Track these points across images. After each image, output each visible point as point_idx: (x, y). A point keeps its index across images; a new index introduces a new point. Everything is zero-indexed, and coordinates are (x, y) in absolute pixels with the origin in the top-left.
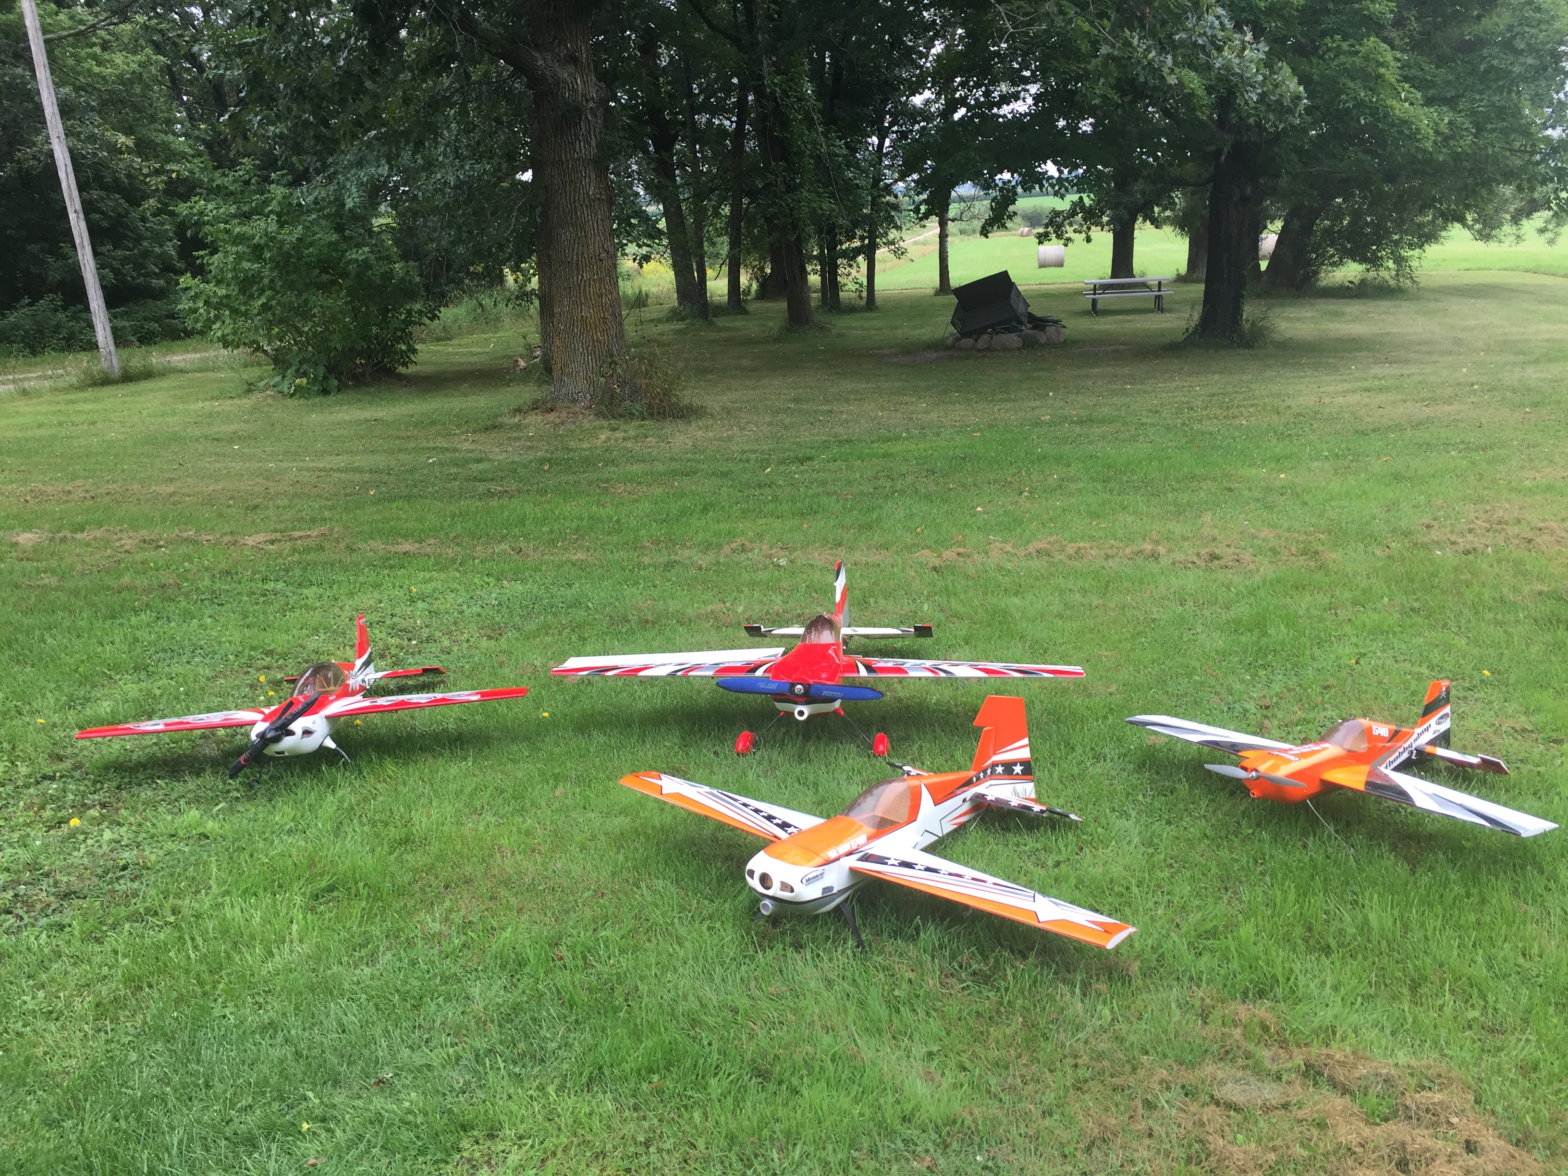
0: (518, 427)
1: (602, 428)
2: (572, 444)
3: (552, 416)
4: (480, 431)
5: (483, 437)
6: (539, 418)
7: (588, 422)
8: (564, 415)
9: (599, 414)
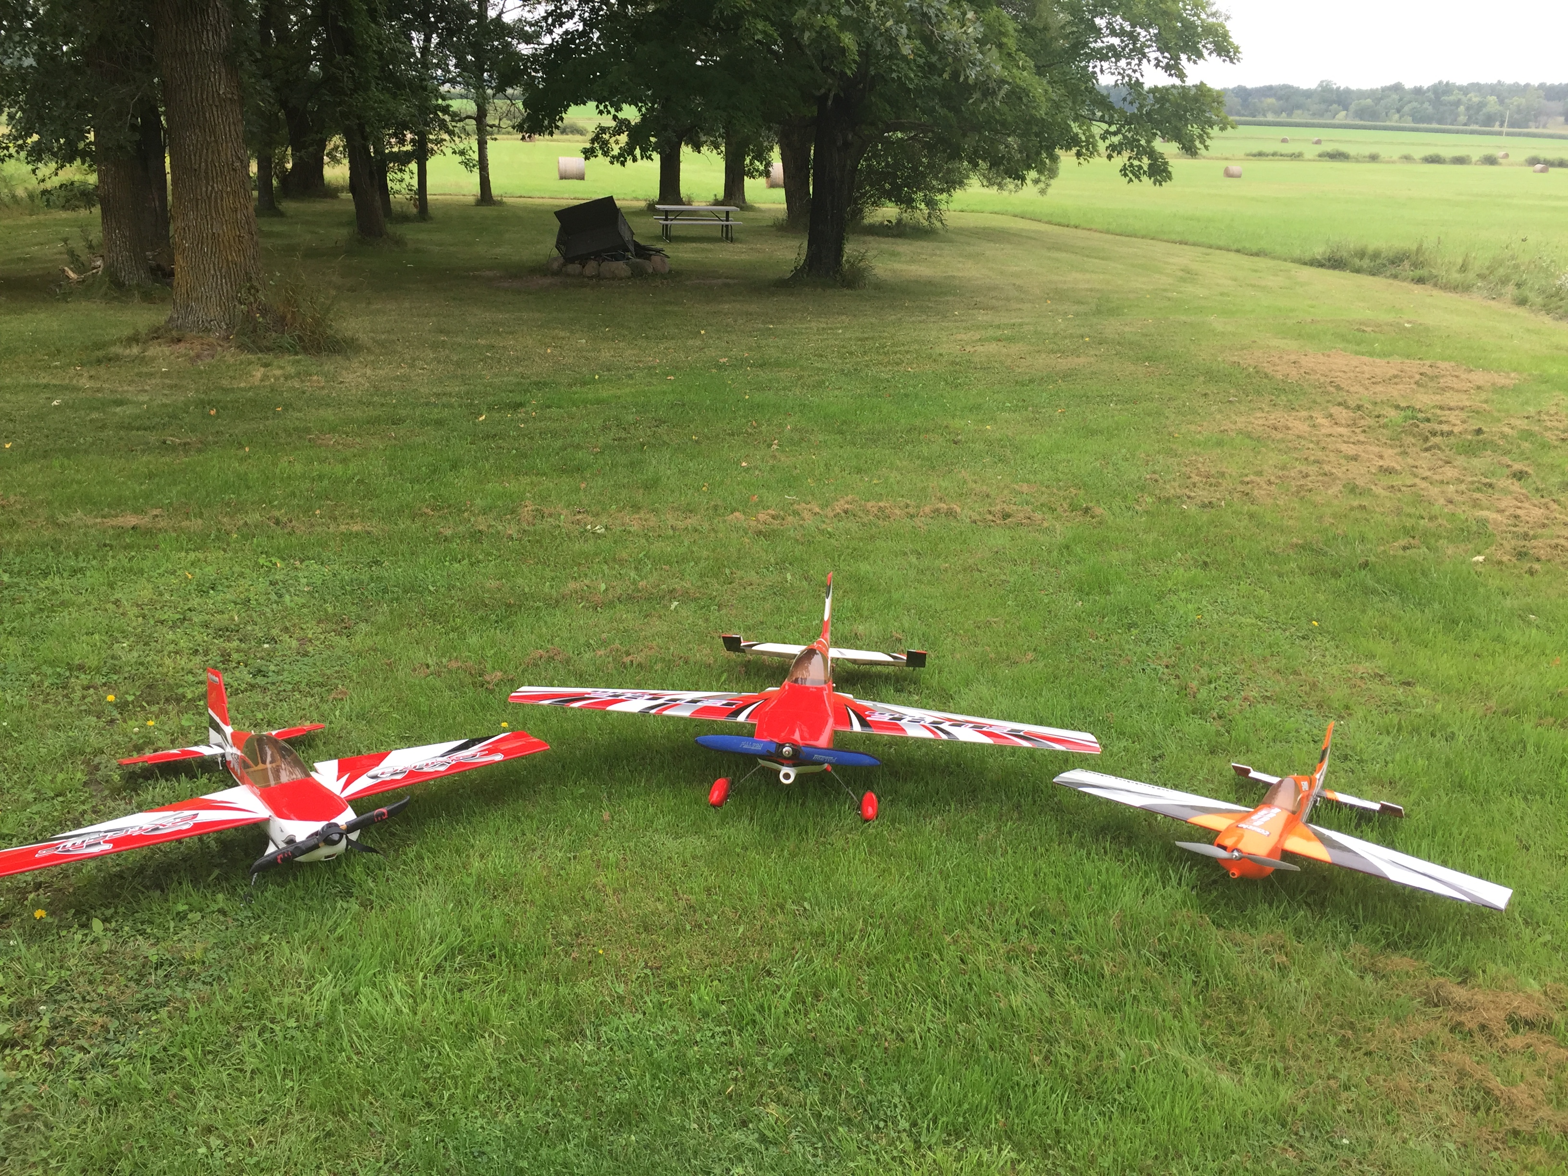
0: (141, 360)
1: (250, 363)
2: (225, 383)
3: (181, 348)
4: (91, 363)
5: (102, 370)
6: (167, 350)
7: (230, 356)
8: (197, 347)
9: (242, 347)
